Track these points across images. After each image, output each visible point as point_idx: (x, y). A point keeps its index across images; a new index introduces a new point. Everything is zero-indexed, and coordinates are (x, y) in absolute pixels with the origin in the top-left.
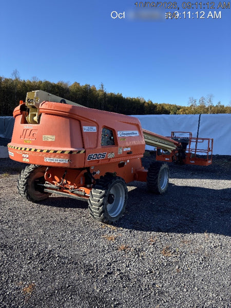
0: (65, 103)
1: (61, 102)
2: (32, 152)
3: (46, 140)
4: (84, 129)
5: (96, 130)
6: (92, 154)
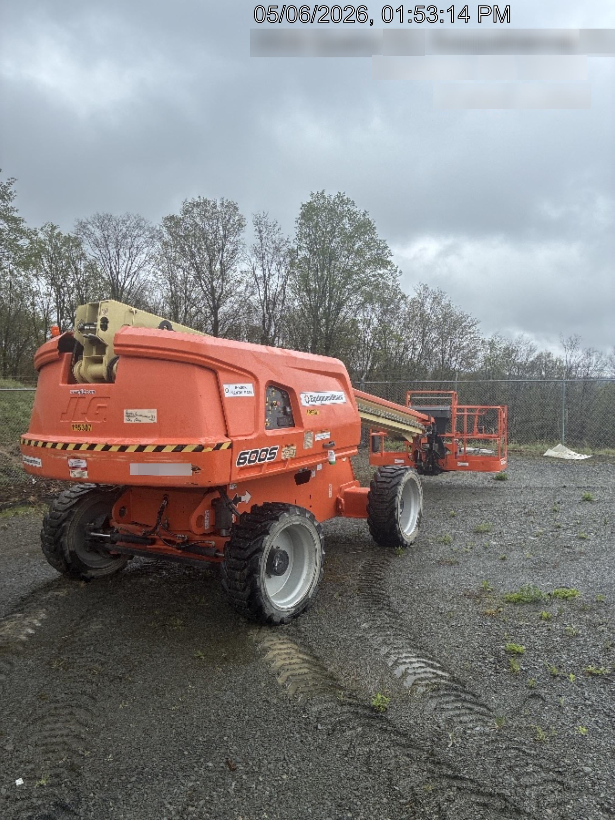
0: (169, 328)
1: (161, 327)
2: (97, 453)
3: (133, 420)
4: (225, 392)
5: (252, 392)
6: (246, 451)
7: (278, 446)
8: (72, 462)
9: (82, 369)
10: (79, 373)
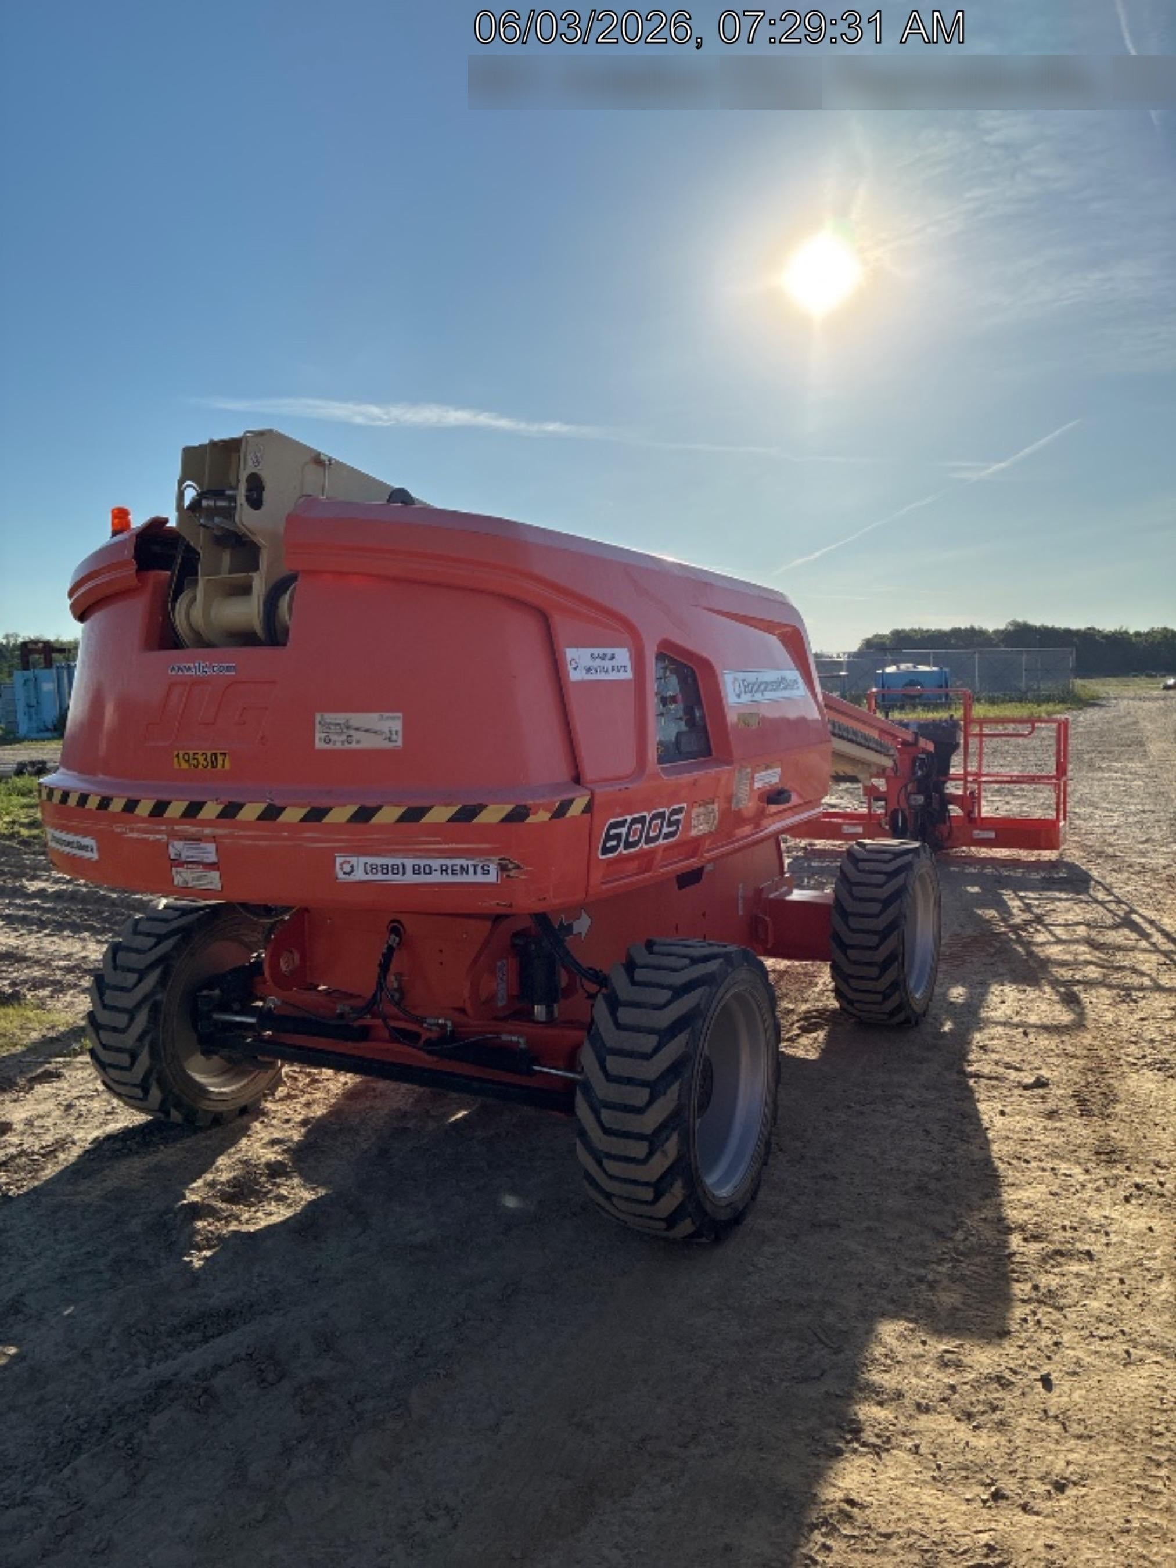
2: (246, 825)
3: (338, 742)
4: (570, 667)
5: (629, 668)
6: (620, 819)
7: (685, 805)
8: (177, 848)
9: (197, 613)
10: (190, 625)
